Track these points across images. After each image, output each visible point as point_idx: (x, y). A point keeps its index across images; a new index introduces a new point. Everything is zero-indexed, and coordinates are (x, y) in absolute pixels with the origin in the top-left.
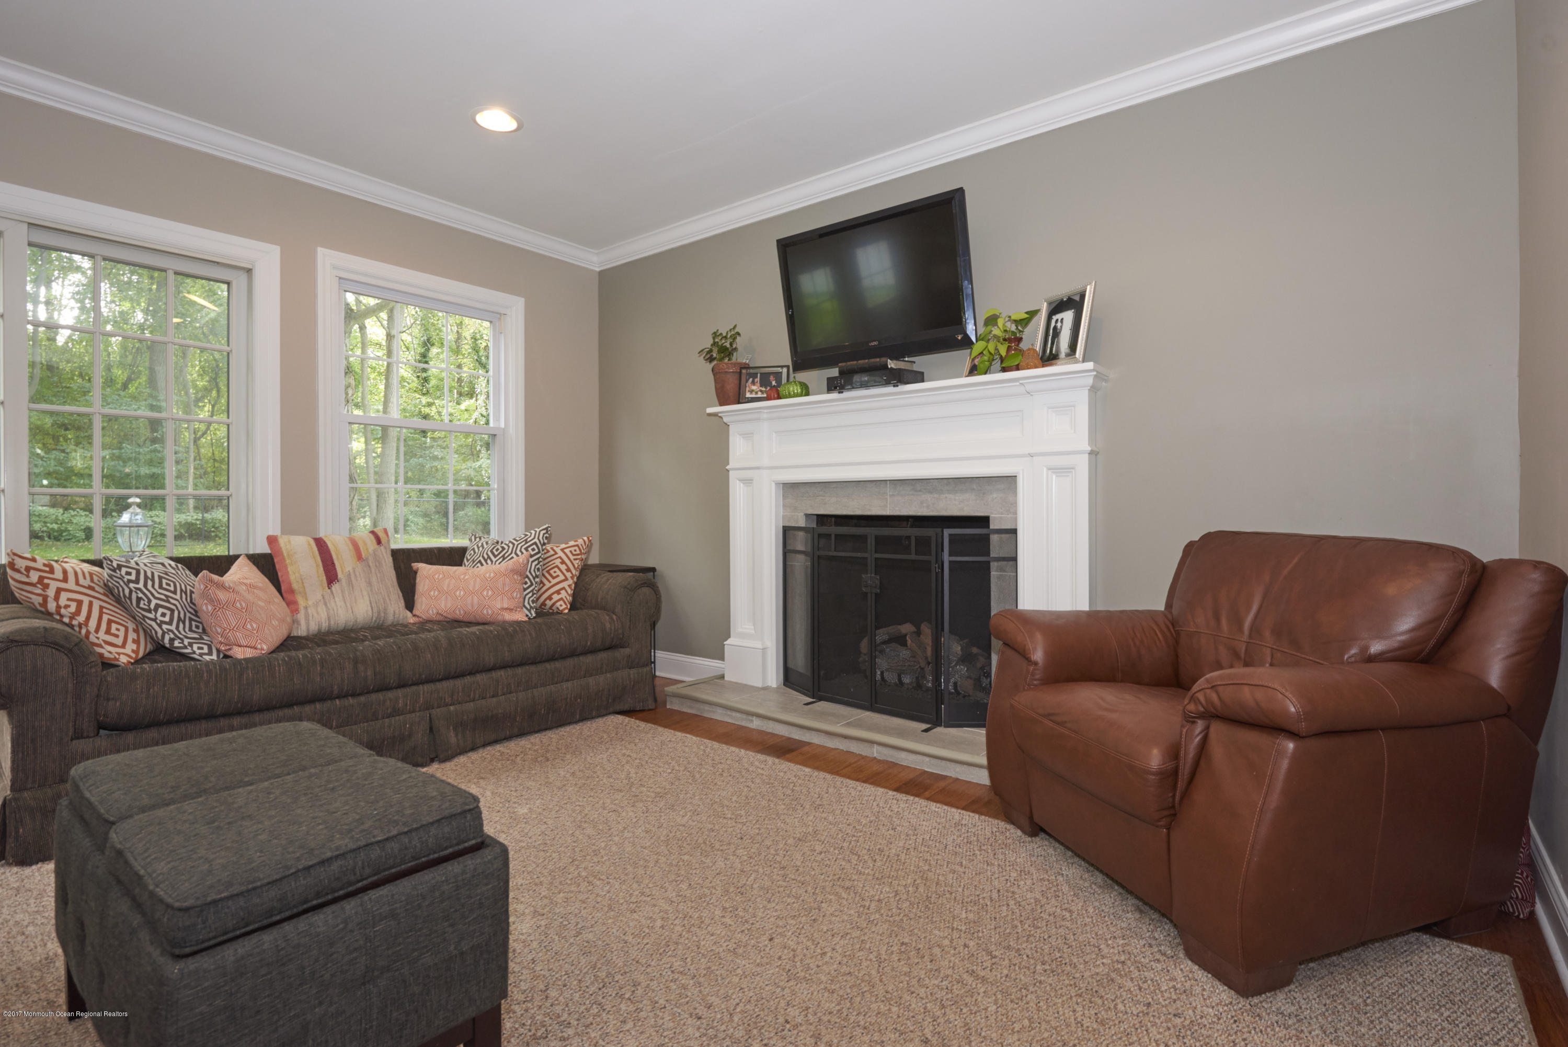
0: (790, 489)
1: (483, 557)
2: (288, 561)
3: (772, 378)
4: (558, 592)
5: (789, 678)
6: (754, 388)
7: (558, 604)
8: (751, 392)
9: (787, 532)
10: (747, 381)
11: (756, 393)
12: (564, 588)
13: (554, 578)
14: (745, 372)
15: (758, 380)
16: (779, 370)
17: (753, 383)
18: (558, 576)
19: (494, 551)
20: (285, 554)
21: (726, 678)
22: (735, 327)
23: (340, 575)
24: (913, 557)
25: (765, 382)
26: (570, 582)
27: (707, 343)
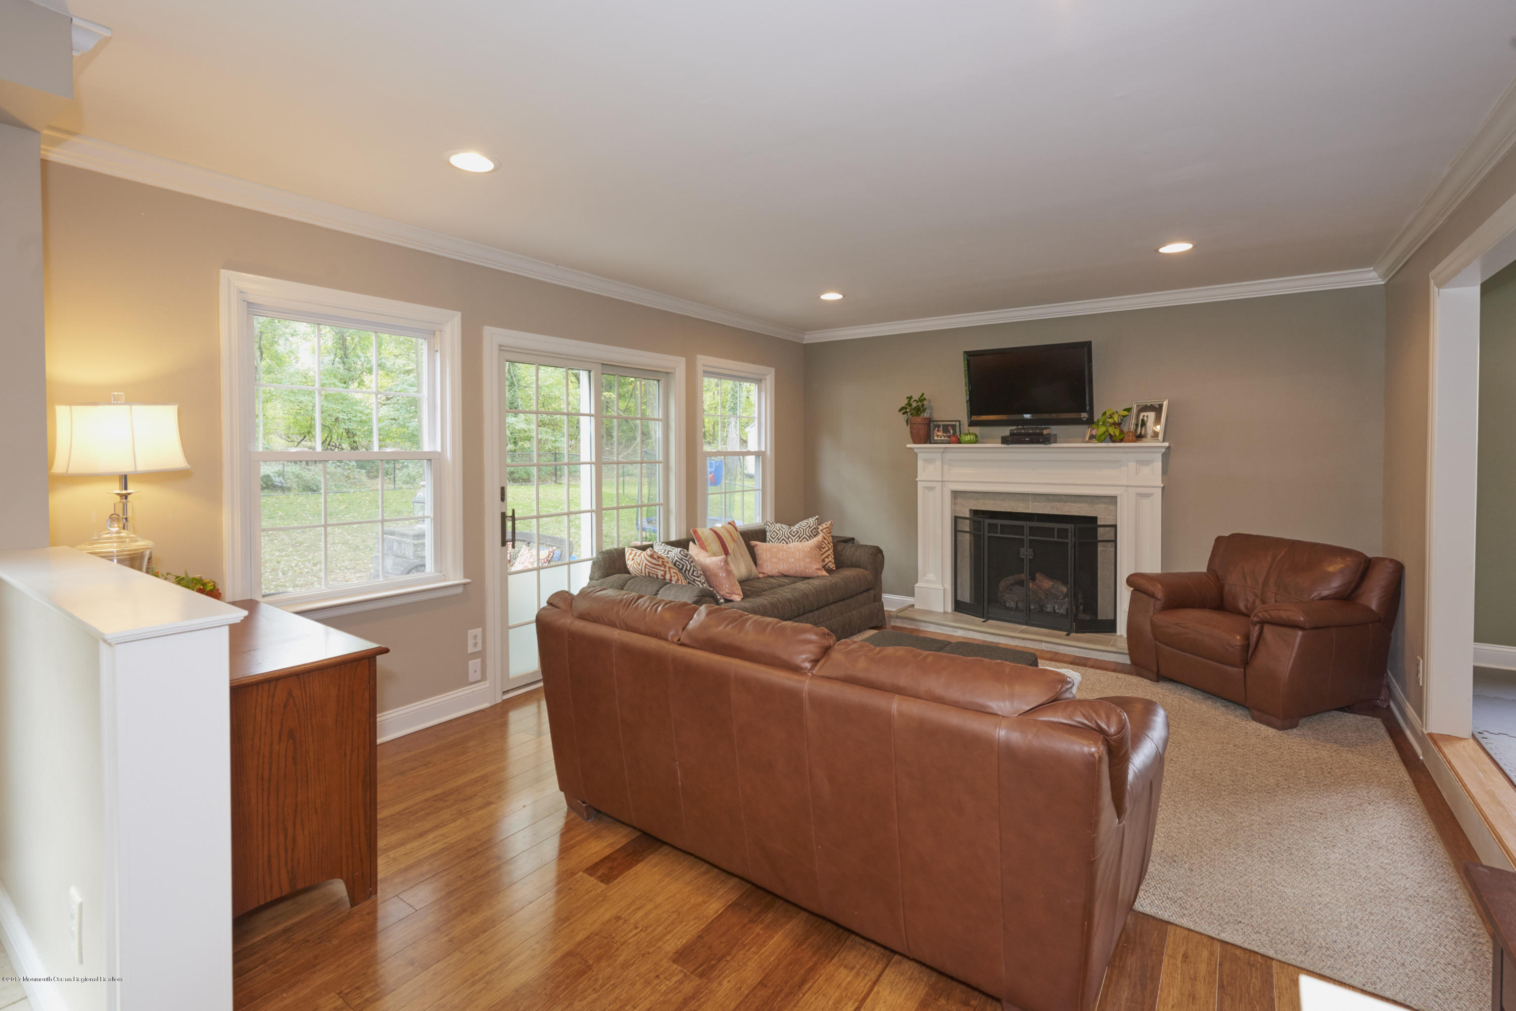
0: (956, 495)
1: (785, 536)
2: (706, 544)
3: (950, 428)
4: (827, 557)
5: (959, 606)
6: (939, 434)
7: (829, 564)
8: (938, 436)
9: (956, 519)
10: (934, 429)
11: (941, 437)
12: (829, 555)
13: (823, 548)
14: (929, 423)
15: (941, 429)
16: (954, 423)
17: (938, 431)
18: (825, 547)
19: (792, 533)
20: (704, 540)
21: (916, 607)
22: (923, 394)
23: (730, 551)
24: (1056, 539)
25: (946, 429)
26: (831, 551)
27: (904, 402)
